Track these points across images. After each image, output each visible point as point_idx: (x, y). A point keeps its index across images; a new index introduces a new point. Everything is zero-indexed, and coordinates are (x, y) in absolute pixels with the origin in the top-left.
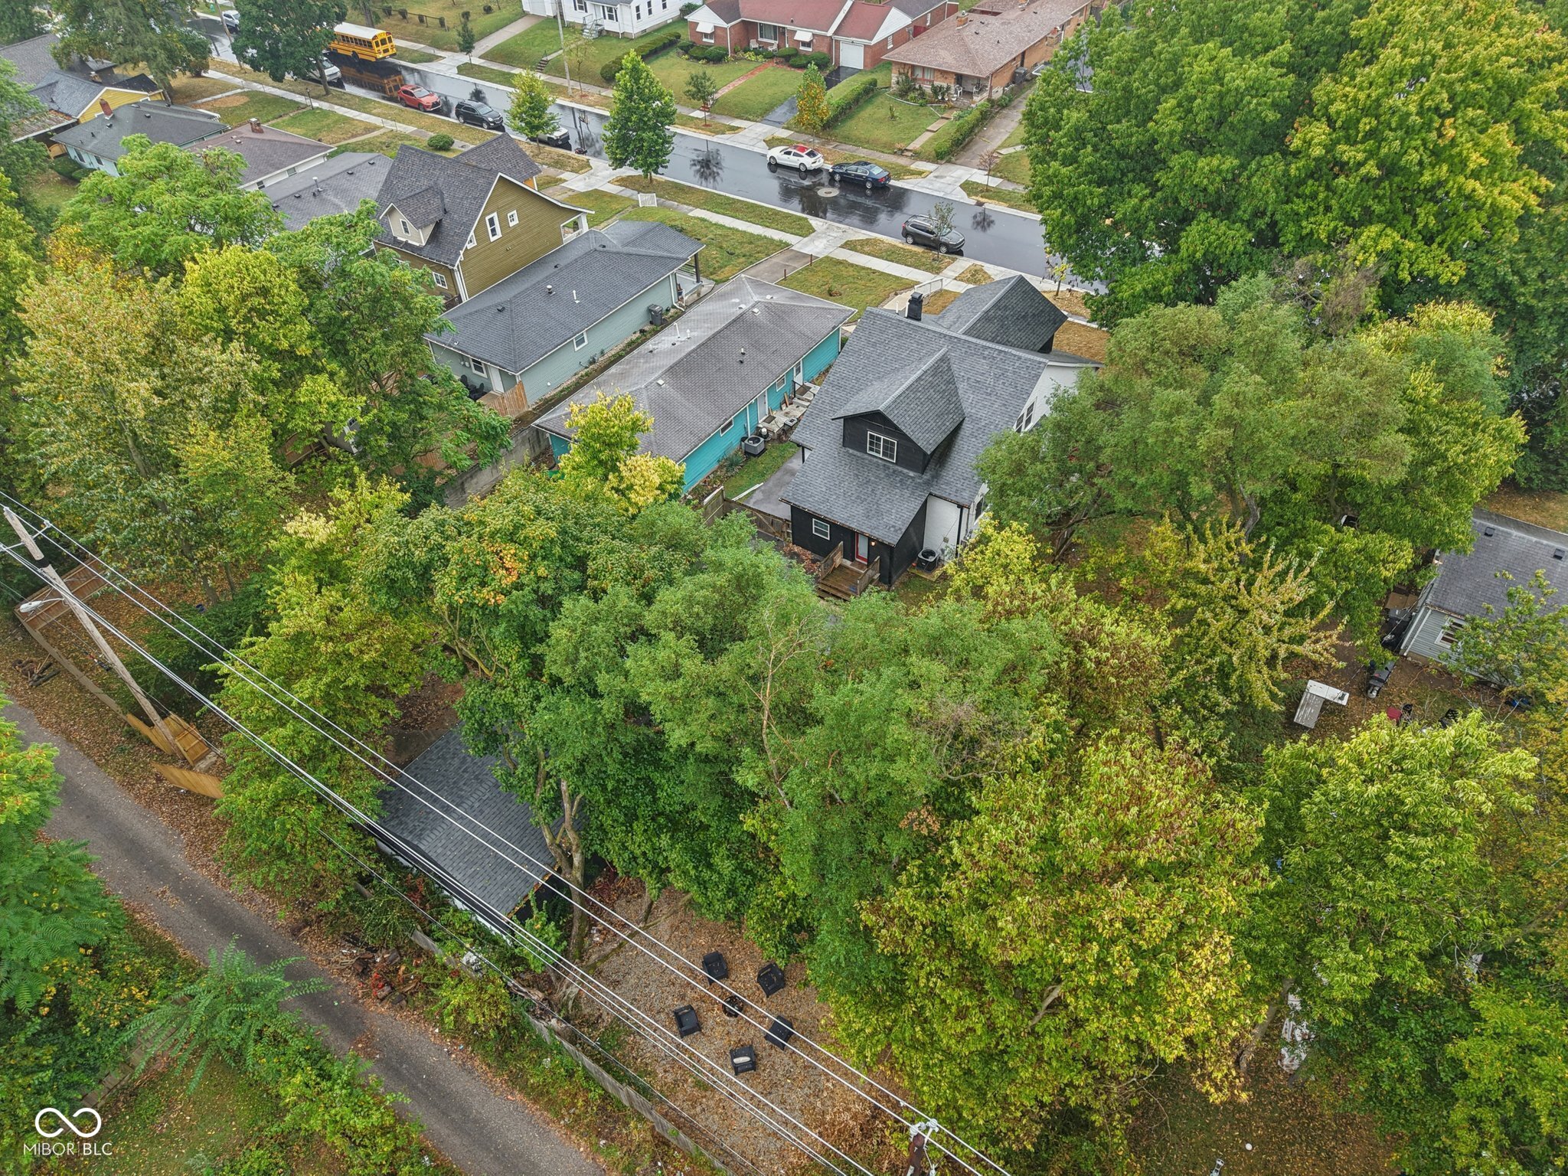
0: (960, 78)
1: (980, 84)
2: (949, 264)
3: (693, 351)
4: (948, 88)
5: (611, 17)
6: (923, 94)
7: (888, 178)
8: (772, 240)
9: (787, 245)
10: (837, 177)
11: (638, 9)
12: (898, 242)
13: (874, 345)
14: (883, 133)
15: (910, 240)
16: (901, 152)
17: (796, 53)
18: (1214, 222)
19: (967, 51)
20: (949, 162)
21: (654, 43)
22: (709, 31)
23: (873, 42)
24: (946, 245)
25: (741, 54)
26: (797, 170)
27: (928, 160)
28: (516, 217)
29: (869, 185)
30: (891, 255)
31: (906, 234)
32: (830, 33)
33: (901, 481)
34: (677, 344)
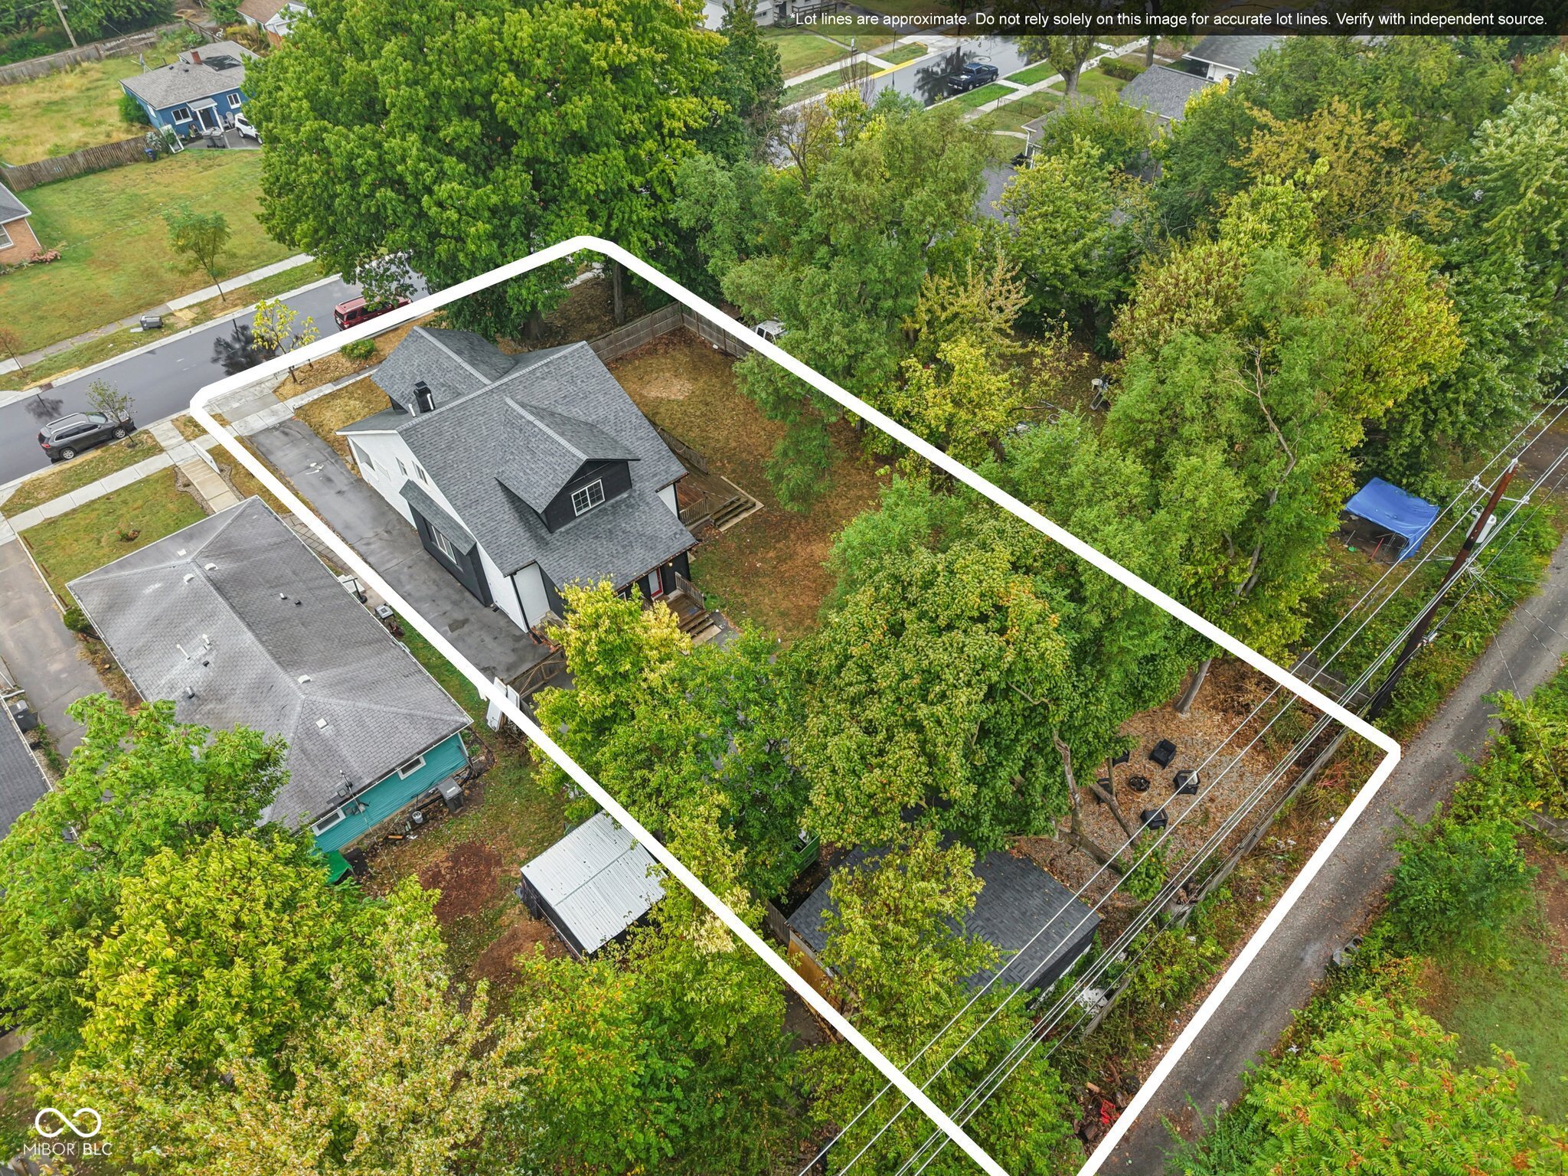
2: (152, 438)
3: (257, 636)
15: (66, 455)
24: (112, 429)
31: (59, 452)
33: (628, 506)
34: (209, 658)
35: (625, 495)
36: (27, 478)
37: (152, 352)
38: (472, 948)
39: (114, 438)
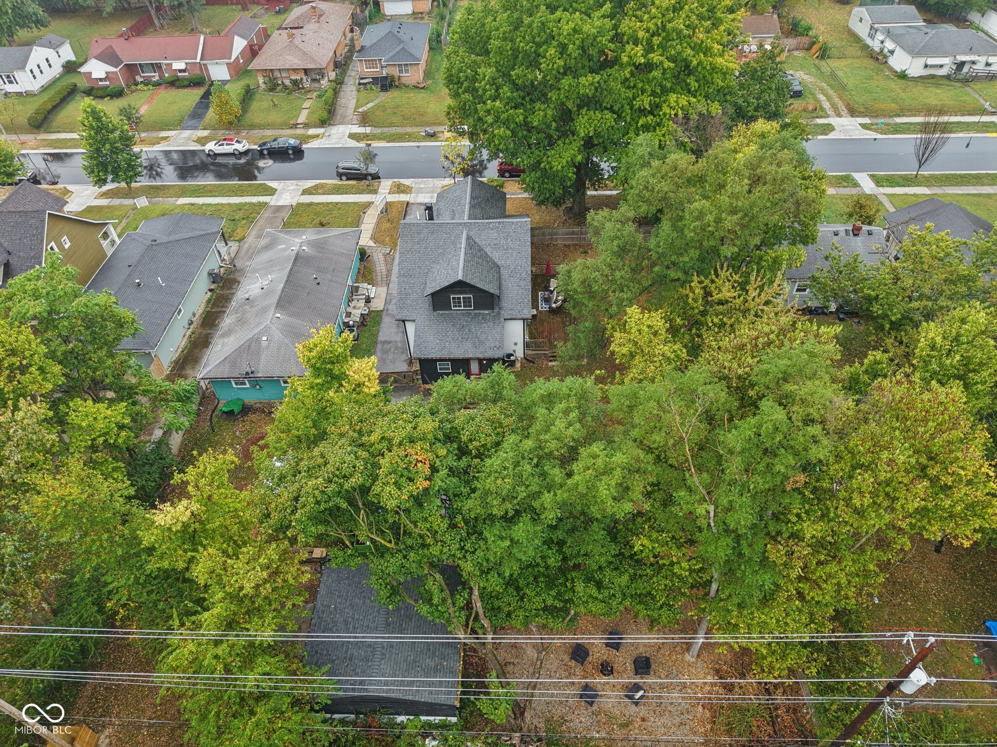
0: (306, 71)
1: (321, 72)
2: (379, 186)
3: (284, 287)
4: (302, 79)
5: (11, 82)
6: (286, 88)
7: (301, 144)
8: (253, 204)
9: (266, 203)
10: (265, 152)
11: (31, 71)
12: (336, 182)
13: (418, 243)
14: (274, 117)
15: (344, 178)
16: (295, 126)
17: (178, 79)
18: (592, 112)
19: (305, 54)
20: (330, 125)
21: (59, 92)
22: (103, 76)
23: (232, 60)
24: (371, 175)
25: (133, 87)
26: (233, 154)
27: (316, 127)
28: (67, 241)
29: (290, 152)
30: (337, 190)
31: (340, 175)
32: (198, 60)
33: (483, 318)
34: (265, 287)
35: (487, 312)
36: (322, 181)
37: (418, 147)
38: (242, 478)
39: (366, 179)
